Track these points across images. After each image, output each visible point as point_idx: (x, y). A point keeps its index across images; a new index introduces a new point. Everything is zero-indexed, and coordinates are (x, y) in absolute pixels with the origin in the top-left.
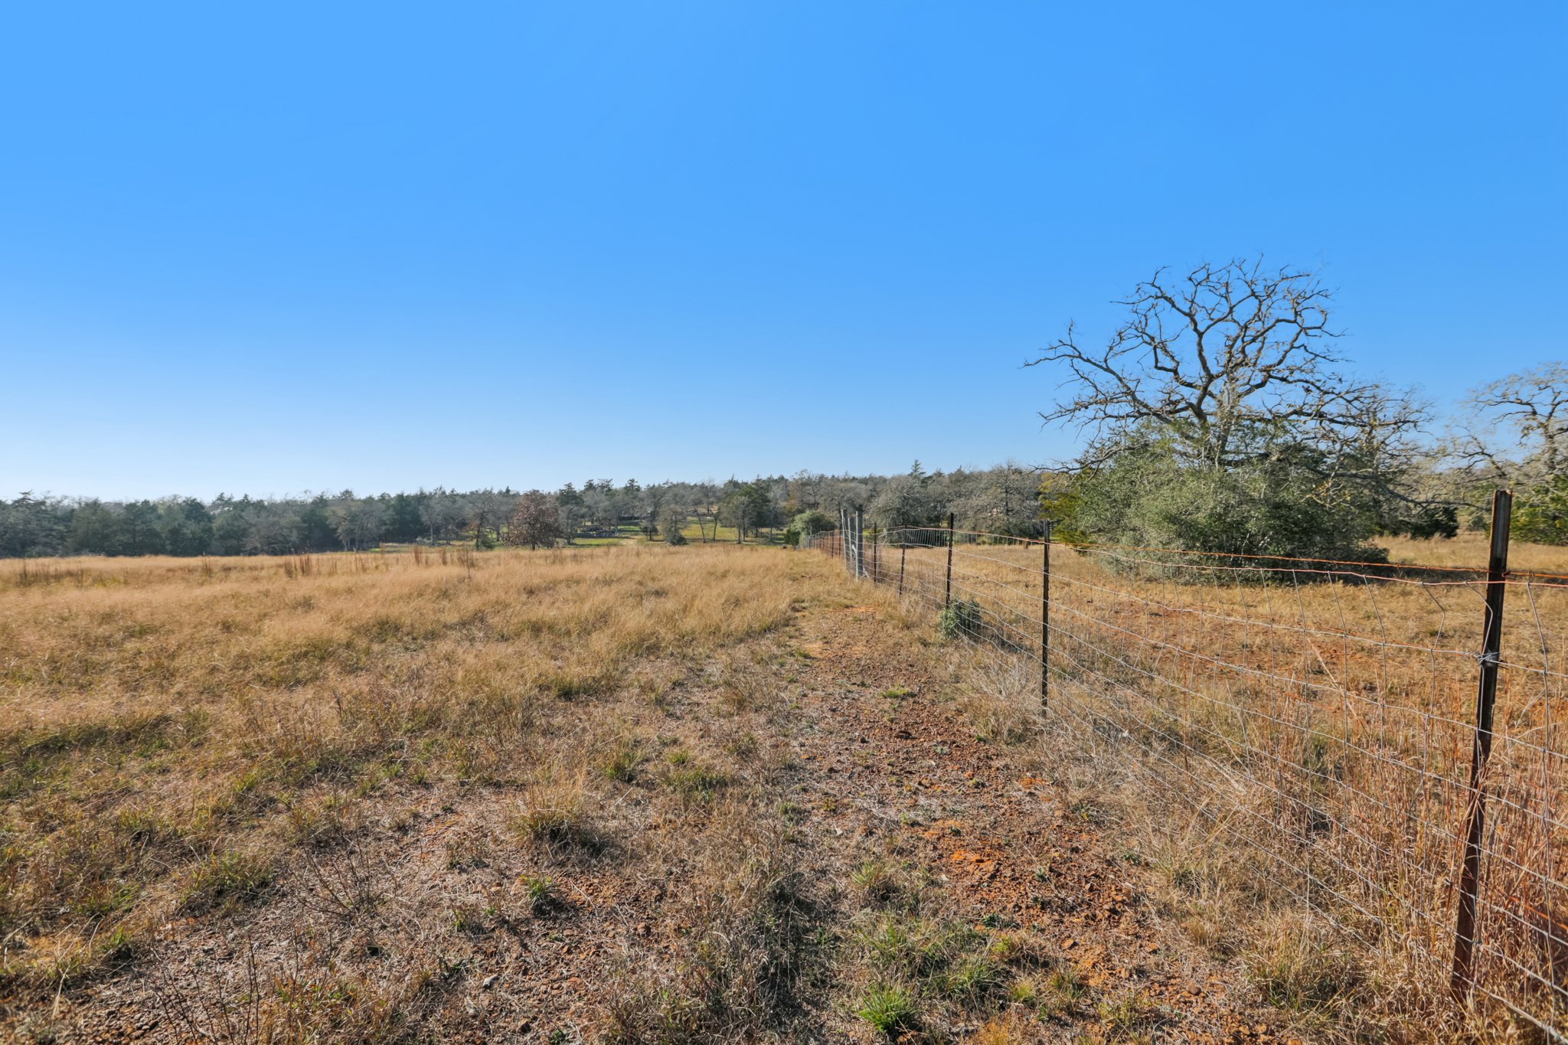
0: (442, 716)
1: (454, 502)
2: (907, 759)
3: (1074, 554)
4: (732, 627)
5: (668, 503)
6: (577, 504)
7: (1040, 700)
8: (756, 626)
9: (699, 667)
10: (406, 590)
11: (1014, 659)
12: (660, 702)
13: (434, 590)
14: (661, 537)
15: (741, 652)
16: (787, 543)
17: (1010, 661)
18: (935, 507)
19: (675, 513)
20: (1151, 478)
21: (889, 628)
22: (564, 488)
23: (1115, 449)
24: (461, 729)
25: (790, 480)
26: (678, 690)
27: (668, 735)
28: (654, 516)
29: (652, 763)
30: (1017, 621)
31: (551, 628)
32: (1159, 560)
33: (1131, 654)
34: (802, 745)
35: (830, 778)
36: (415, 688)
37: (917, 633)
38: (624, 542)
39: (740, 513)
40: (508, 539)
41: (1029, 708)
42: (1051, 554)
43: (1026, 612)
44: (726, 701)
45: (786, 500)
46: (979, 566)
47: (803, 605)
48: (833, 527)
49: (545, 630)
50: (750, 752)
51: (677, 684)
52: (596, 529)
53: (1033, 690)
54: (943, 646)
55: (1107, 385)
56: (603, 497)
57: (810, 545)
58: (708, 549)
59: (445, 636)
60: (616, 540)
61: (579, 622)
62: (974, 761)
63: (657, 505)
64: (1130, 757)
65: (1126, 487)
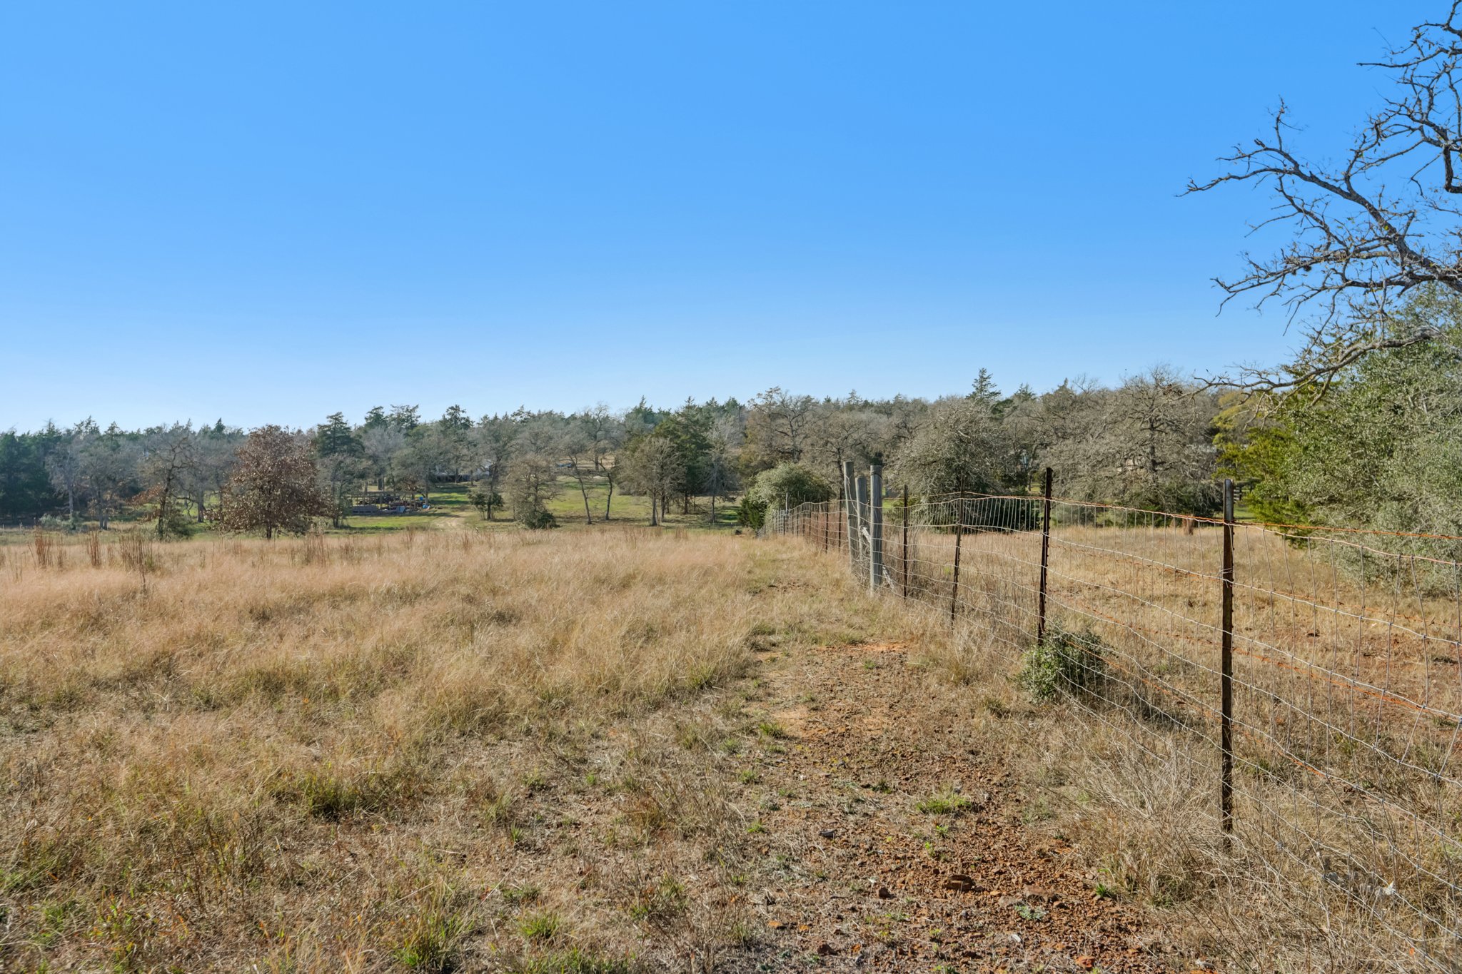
0: (86, 855)
1: (116, 448)
2: (966, 929)
3: (1280, 542)
4: (641, 680)
5: (522, 450)
6: (352, 452)
7: (1218, 820)
8: (685, 678)
9: (578, 756)
10: (19, 616)
11: (1166, 742)
12: (504, 820)
13: (75, 615)
14: (507, 514)
15: (657, 726)
16: (743, 523)
17: (1159, 745)
18: (1018, 456)
19: (536, 468)
20: (1434, 400)
21: (932, 681)
22: (326, 422)
23: (1362, 345)
24: (122, 879)
25: (749, 407)
26: (538, 798)
27: (520, 885)
28: (495, 474)
29: (489, 938)
30: (1172, 669)
31: (300, 685)
32: (1451, 555)
33: (1395, 736)
34: (770, 902)
35: (823, 964)
36: (34, 803)
37: (983, 691)
38: (440, 523)
39: (656, 469)
40: (219, 518)
41: (1198, 835)
42: (1237, 544)
43: (1187, 653)
44: (629, 819)
45: (740, 445)
46: (1100, 567)
47: (772, 638)
48: (827, 495)
49: (290, 688)
50: (673, 915)
51: (538, 788)
52: (387, 499)
53: (1205, 801)
54: (1031, 715)
55: (1349, 225)
56: (401, 439)
57: (785, 528)
58: (596, 535)
59: (94, 704)
60: (424, 520)
61: (354, 673)
62: (1094, 935)
63: (501, 454)
64: (1400, 935)
65: (1384, 418)
